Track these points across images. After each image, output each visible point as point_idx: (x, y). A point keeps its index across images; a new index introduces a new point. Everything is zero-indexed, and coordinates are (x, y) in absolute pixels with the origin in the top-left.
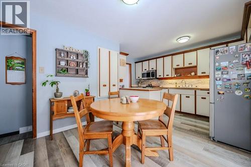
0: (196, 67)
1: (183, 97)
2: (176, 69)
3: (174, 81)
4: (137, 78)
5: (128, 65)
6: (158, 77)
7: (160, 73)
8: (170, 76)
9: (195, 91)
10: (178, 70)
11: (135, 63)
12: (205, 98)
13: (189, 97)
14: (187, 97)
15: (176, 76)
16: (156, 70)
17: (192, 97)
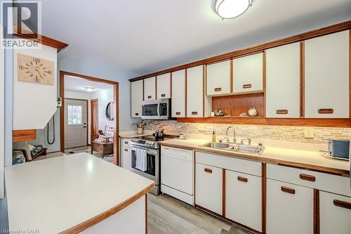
0: (262, 94)
1: (232, 178)
2: (214, 98)
3: (209, 127)
4: (134, 116)
5: (112, 86)
6: (174, 115)
7: (177, 108)
8: (200, 115)
9: (264, 166)
10: (218, 102)
11: (131, 81)
12: (293, 192)
13: (245, 180)
14: (239, 179)
15: (213, 114)
16: (170, 100)
17: (255, 183)
